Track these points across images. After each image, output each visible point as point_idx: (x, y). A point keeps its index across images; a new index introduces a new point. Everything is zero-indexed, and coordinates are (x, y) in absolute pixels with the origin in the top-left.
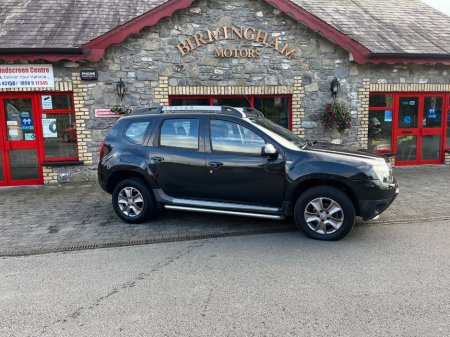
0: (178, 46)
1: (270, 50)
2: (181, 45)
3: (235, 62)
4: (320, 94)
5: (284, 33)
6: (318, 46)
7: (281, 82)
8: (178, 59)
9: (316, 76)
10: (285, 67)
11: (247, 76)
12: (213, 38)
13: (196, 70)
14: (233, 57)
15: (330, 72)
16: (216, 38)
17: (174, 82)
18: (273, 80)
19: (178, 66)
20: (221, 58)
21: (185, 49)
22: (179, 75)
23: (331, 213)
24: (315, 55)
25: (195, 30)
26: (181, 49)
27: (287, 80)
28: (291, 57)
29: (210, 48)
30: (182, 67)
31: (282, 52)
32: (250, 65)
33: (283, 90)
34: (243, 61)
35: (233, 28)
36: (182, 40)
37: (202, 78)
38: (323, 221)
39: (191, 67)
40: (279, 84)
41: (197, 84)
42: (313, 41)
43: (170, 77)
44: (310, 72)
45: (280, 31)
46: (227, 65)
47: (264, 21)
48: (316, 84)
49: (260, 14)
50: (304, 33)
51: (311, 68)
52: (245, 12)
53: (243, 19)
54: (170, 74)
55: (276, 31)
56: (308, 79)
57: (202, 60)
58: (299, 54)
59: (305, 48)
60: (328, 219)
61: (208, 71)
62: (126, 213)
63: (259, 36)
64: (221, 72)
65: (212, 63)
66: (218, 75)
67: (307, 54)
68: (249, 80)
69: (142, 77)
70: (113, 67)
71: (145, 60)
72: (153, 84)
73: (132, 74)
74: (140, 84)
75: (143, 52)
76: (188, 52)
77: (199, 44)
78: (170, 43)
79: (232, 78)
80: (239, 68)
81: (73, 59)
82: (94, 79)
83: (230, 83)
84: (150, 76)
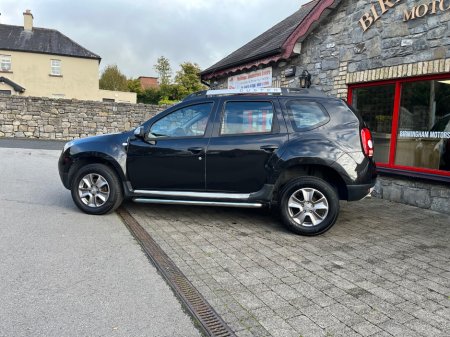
0: (361, 20)
2: (365, 18)
3: (432, 21)
8: (359, 38)
13: (378, 46)
14: (428, 14)
17: (352, 67)
19: (358, 46)
20: (411, 21)
21: (367, 23)
22: (359, 57)
26: (363, 23)
29: (399, 11)
30: (363, 46)
34: (445, 17)
37: (384, 55)
39: (373, 43)
41: (378, 66)
43: (350, 62)
46: (420, 29)
54: (350, 58)
57: (387, 31)
61: (393, 45)
64: (410, 42)
65: (399, 32)
66: (404, 48)
69: (325, 66)
70: (306, 60)
71: (328, 46)
72: (334, 73)
73: (318, 65)
74: (323, 75)
75: (330, 38)
76: (370, 26)
77: (384, 10)
78: (355, 19)
79: (426, 48)
80: (437, 30)
81: (276, 59)
82: (292, 75)
83: (424, 56)
84: (332, 64)
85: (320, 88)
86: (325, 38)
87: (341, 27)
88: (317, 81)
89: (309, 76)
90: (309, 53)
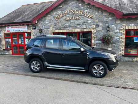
1: (84, 16)
2: (56, 18)
3: (72, 21)
4: (103, 31)
5: (89, 10)
6: (102, 13)
7: (87, 27)
8: (55, 22)
9: (101, 24)
10: (89, 22)
11: (76, 26)
12: (65, 14)
13: (60, 25)
15: (107, 22)
16: (66, 14)
17: (54, 29)
18: (84, 27)
19: (55, 24)
20: (67, 20)
21: (57, 19)
22: (55, 26)
23: (100, 69)
24: (101, 16)
25: (60, 13)
26: (56, 19)
27: (89, 27)
28: (91, 18)
29: (64, 18)
30: (56, 24)
31: (88, 17)
32: (77, 22)
33: (88, 30)
34: (74, 21)
35: (71, 11)
36: (56, 16)
37: (62, 27)
38: (98, 72)
39: (59, 24)
40: (87, 28)
41: (61, 29)
42: (100, 12)
43: (53, 27)
44: (99, 23)
45: (87, 10)
46: (69, 22)
47: (82, 7)
48: (101, 27)
49: (80, 5)
50: (97, 9)
51: (99, 21)
52: (75, 5)
53: (75, 7)
55: (86, 10)
56: (98, 26)
57: (62, 21)
58: (94, 16)
59: (96, 14)
60: (100, 71)
61: (64, 25)
62: (34, 70)
63: (80, 12)
64: (68, 25)
65: (65, 22)
66: (66, 26)
67: (97, 17)
68: (76, 27)
69: (46, 27)
70: (40, 25)
71: (47, 22)
72: (49, 29)
73: (44, 27)
74: (46, 30)
75: (46, 20)
76: (58, 19)
77: (61, 17)
78: (53, 17)
79: (71, 27)
80: (73, 23)
81: (30, 24)
82: (35, 29)
83: (70, 28)
84: (48, 27)
85: (45, 33)
86: (45, 20)
87: (49, 18)
88: (44, 31)
89: (41, 29)
90: (40, 23)
